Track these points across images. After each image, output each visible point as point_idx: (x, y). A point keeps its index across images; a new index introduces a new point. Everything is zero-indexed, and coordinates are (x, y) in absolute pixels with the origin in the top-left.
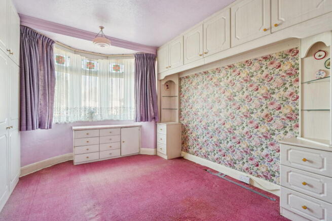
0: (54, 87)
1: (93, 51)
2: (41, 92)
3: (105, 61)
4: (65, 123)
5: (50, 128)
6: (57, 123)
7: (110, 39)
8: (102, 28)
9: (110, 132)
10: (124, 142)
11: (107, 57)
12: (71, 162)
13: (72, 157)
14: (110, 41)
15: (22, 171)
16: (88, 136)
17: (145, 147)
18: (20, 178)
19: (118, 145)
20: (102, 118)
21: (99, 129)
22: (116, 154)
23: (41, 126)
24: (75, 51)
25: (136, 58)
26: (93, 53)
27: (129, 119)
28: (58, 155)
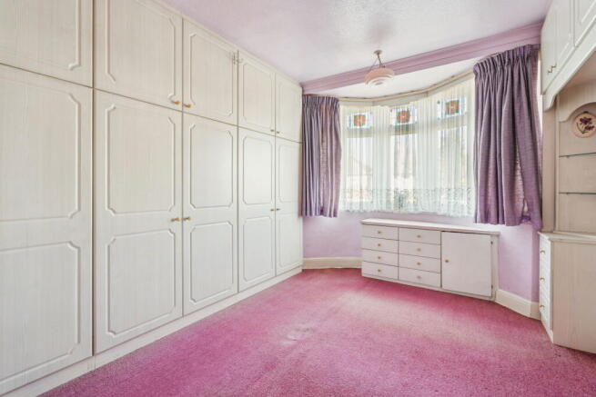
0: (339, 161)
1: (398, 91)
2: (323, 171)
3: (423, 102)
4: (359, 212)
5: (335, 216)
6: (348, 211)
7: (389, 67)
8: (378, 53)
9: (419, 236)
10: (447, 261)
11: (426, 93)
12: (359, 271)
13: (360, 262)
14: (389, 70)
15: (305, 263)
16: (379, 236)
17: (508, 288)
18: (303, 270)
19: (435, 265)
20: (416, 209)
21: (399, 227)
22: (431, 282)
23: (322, 212)
24: (374, 102)
25: (477, 75)
26: (401, 95)
27: (466, 214)
28: (350, 255)
